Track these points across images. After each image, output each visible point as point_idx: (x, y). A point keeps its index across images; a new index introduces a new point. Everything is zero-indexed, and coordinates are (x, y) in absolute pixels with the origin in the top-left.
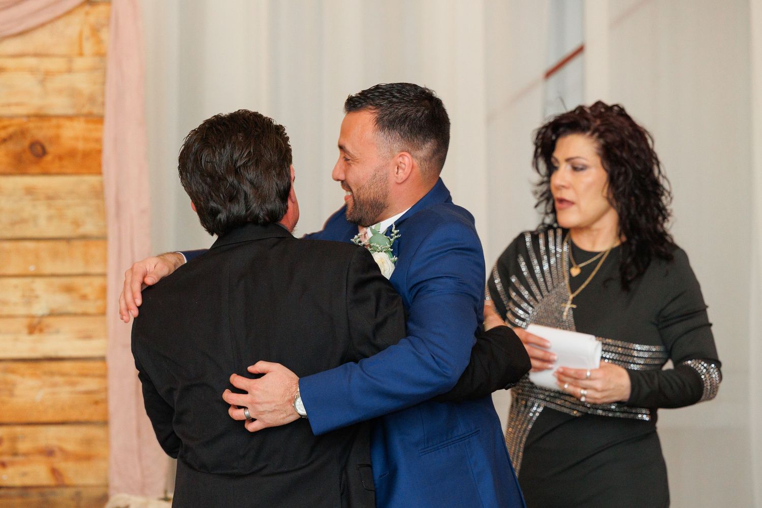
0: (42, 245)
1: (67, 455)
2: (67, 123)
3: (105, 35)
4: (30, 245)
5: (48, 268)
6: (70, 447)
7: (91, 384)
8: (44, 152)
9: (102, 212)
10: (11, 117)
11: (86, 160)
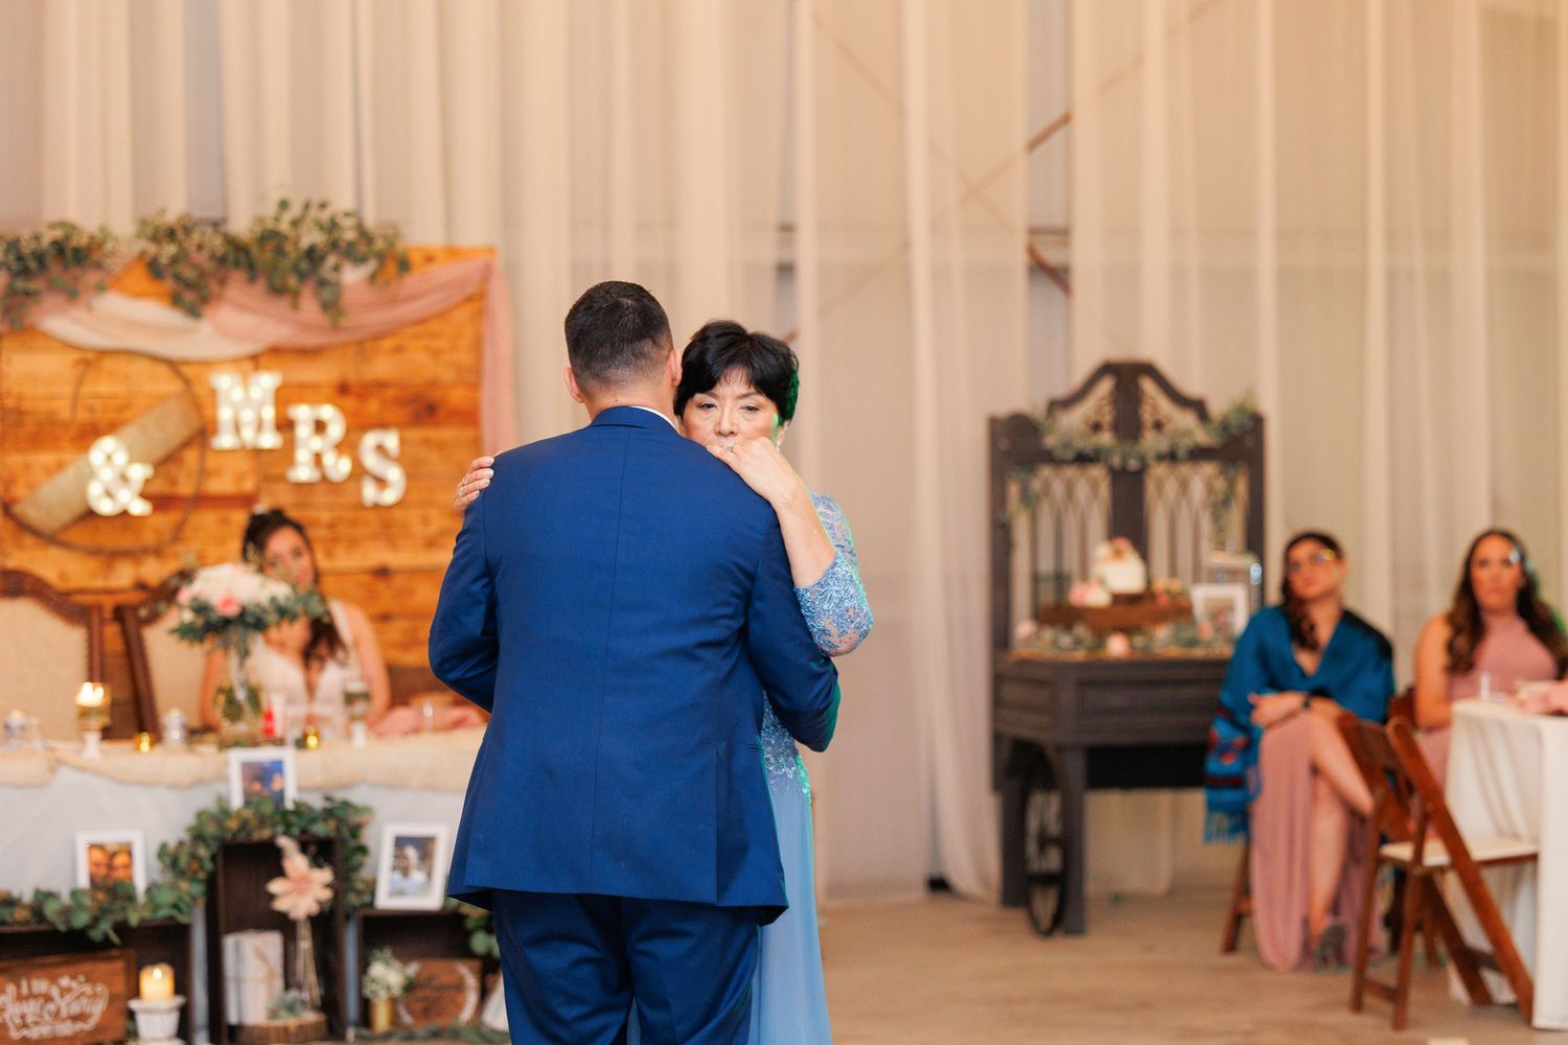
2: (453, 389)
3: (482, 322)
8: (436, 409)
10: (411, 385)
11: (468, 417)
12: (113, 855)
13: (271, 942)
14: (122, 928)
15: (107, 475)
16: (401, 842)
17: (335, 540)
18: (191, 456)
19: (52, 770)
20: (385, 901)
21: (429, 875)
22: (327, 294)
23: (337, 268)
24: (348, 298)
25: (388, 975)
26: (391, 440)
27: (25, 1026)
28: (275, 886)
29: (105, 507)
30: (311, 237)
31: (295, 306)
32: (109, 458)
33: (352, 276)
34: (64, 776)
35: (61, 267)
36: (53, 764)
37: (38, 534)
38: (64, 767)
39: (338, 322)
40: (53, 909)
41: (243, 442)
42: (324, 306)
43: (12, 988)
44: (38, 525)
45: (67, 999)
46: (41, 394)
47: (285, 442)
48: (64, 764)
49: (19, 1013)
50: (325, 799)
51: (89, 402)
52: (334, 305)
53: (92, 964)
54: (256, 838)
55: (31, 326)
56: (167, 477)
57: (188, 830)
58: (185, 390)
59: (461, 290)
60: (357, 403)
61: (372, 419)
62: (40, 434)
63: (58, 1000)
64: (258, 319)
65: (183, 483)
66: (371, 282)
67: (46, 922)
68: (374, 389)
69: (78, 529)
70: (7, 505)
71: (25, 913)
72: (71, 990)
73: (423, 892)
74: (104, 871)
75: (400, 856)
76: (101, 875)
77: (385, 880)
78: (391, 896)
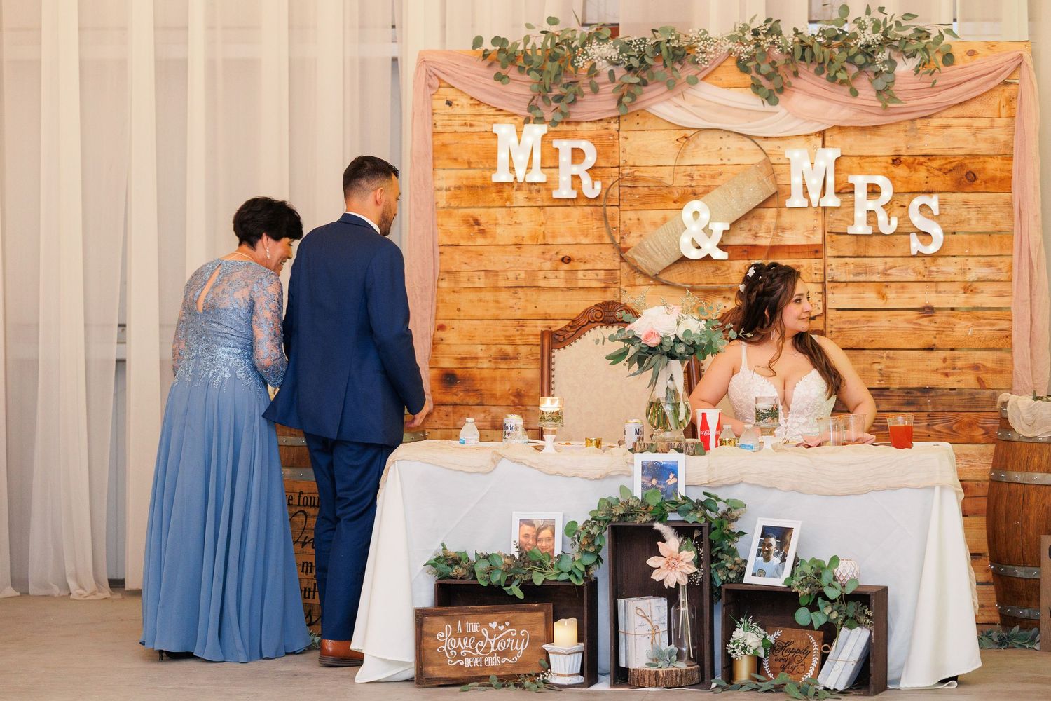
0: (973, 236)
1: (987, 369)
2: (990, 160)
3: (1016, 105)
4: (967, 237)
5: (977, 251)
6: (989, 365)
7: (1004, 325)
8: (975, 178)
9: (1011, 216)
10: (954, 156)
11: (1003, 183)
12: (539, 531)
13: (657, 607)
14: (527, 587)
15: (694, 229)
16: (766, 532)
17: (887, 284)
18: (770, 214)
19: (495, 462)
20: (748, 579)
21: (783, 560)
22: (880, 84)
23: (892, 63)
24: (898, 85)
25: (749, 638)
26: (933, 202)
27: (459, 656)
28: (652, 562)
29: (694, 254)
30: (868, 36)
31: (854, 93)
32: (696, 214)
33: (905, 67)
34: (504, 465)
35: (661, 63)
36: (495, 456)
37: (645, 275)
38: (503, 459)
39: (890, 105)
40: (481, 567)
41: (810, 203)
42: (879, 92)
43: (448, 627)
44: (643, 268)
45: (495, 639)
46: (651, 164)
47: (845, 203)
48: (503, 457)
49: (454, 647)
50: (704, 493)
51: (689, 170)
52: (888, 92)
53: (516, 614)
54: (638, 522)
55: (643, 110)
56: (750, 230)
57: (590, 513)
58: (764, 160)
59: (995, 78)
60: (908, 170)
61: (920, 184)
62: (650, 196)
63: (487, 638)
64: (824, 103)
65: (763, 235)
66: (917, 72)
67: (475, 578)
68: (922, 159)
69: (676, 270)
70: (622, 252)
71: (461, 570)
72: (498, 632)
73: (777, 573)
74: (531, 542)
75: (764, 543)
76: (529, 544)
77: (753, 562)
78: (754, 575)
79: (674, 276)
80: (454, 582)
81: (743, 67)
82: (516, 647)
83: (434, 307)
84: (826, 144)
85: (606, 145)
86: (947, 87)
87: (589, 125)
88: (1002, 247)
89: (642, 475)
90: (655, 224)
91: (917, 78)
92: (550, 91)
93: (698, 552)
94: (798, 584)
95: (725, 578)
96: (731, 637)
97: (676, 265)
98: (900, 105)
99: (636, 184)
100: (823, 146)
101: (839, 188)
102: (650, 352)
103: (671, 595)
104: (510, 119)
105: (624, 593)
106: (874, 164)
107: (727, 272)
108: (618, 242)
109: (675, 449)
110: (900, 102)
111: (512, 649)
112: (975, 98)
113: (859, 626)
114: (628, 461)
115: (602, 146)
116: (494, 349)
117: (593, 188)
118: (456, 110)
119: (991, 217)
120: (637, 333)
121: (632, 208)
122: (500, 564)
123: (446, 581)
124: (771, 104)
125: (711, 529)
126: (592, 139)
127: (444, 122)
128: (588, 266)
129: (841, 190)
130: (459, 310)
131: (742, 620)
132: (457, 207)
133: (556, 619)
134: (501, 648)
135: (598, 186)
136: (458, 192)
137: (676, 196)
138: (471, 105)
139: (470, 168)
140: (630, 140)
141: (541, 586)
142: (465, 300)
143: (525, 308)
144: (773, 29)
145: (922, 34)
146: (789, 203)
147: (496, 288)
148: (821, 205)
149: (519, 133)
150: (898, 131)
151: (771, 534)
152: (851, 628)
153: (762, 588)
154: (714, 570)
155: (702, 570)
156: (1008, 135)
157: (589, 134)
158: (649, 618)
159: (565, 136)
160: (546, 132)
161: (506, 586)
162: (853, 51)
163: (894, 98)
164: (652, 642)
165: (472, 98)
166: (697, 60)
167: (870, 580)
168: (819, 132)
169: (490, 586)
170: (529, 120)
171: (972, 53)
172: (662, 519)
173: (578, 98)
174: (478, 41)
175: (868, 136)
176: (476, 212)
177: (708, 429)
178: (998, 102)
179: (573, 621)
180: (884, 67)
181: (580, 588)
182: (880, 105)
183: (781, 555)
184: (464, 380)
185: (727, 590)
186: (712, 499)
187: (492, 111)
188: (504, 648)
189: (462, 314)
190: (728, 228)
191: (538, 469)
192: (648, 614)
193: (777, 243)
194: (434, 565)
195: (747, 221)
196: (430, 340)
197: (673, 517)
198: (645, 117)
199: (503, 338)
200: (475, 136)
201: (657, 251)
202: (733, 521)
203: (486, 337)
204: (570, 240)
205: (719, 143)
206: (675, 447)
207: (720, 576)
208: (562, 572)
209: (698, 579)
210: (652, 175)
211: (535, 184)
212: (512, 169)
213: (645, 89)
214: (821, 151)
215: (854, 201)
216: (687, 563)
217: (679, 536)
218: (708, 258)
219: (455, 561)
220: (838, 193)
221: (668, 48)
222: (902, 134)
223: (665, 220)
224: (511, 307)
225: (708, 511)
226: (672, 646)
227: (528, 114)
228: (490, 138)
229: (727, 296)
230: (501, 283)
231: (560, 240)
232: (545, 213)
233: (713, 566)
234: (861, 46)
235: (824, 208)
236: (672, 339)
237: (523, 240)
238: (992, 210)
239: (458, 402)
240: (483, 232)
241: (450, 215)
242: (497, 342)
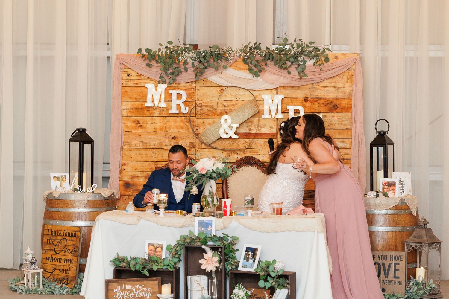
0: (336, 130)
2: (343, 100)
3: (353, 78)
4: (333, 130)
8: (337, 107)
9: (352, 123)
10: (329, 98)
11: (348, 109)
12: (156, 248)
13: (204, 279)
14: (151, 271)
15: (225, 126)
16: (248, 250)
18: (255, 120)
19: (138, 220)
20: (240, 269)
21: (254, 261)
22: (300, 69)
23: (304, 61)
24: (307, 70)
25: (240, 292)
28: (201, 261)
29: (225, 136)
30: (295, 50)
31: (289, 73)
33: (310, 63)
34: (142, 221)
35: (213, 60)
36: (139, 218)
37: (206, 144)
38: (142, 219)
39: (303, 78)
40: (132, 263)
41: (271, 116)
42: (299, 73)
43: (119, 287)
44: (205, 141)
45: (138, 292)
46: (208, 100)
47: (286, 117)
48: (142, 218)
49: (121, 295)
50: (223, 234)
51: (224, 103)
52: (302, 72)
53: (147, 282)
54: (196, 245)
55: (206, 78)
56: (248, 127)
57: (177, 241)
58: (253, 99)
59: (345, 67)
60: (311, 104)
61: (316, 109)
62: (208, 113)
63: (135, 292)
64: (277, 76)
65: (253, 129)
66: (314, 64)
67: (130, 267)
68: (316, 100)
69: (218, 143)
70: (197, 135)
71: (124, 264)
72: (139, 289)
73: (252, 266)
74: (153, 253)
75: (247, 254)
76: (152, 254)
77: (242, 261)
78: (242, 267)
79: (217, 145)
80: (121, 269)
81: (245, 62)
82: (146, 295)
83: (121, 157)
84: (278, 93)
85: (191, 92)
86: (326, 71)
87: (184, 84)
88: (347, 135)
89: (198, 226)
90: (210, 124)
91: (315, 67)
92: (169, 70)
93: (220, 257)
94: (260, 271)
95: (230, 268)
96: (233, 292)
97: (218, 140)
98: (307, 78)
99: (203, 108)
100: (277, 94)
101: (283, 110)
102: (202, 176)
103: (209, 275)
104: (152, 82)
105: (190, 274)
106: (297, 101)
107: (238, 144)
108: (195, 131)
109: (212, 216)
110: (307, 76)
111: (144, 296)
112: (337, 75)
113: (284, 288)
114: (193, 220)
115: (189, 93)
116: (145, 173)
117: (185, 109)
118: (131, 78)
119: (343, 123)
120: (197, 169)
121: (201, 118)
122: (140, 261)
123: (118, 268)
124: (256, 77)
125: (225, 248)
126: (185, 90)
127: (126, 82)
128: (183, 141)
129: (284, 111)
130: (131, 157)
131: (237, 285)
132: (131, 117)
133: (162, 284)
134: (140, 296)
135: (187, 108)
136: (132, 110)
137: (218, 113)
138: (137, 76)
139: (136, 101)
140: (200, 90)
141: (156, 271)
142: (133, 153)
143: (158, 157)
144: (257, 47)
145: (317, 49)
146: (263, 116)
147: (146, 149)
148: (276, 117)
149: (156, 87)
150: (307, 88)
151: (249, 251)
152: (281, 289)
153: (245, 273)
154: (227, 265)
155: (221, 265)
156: (350, 90)
157: (184, 88)
158: (200, 284)
159: (174, 89)
160: (167, 87)
161: (142, 270)
162: (289, 56)
163: (306, 75)
164: (201, 294)
165: (137, 73)
166: (227, 59)
167: (289, 269)
168: (276, 88)
169: (136, 270)
170: (160, 82)
171: (336, 58)
172: (205, 244)
173: (180, 73)
174: (140, 50)
175: (295, 90)
176: (139, 118)
177: (227, 207)
178: (346, 77)
179: (169, 285)
180: (301, 63)
181: (172, 271)
182: (299, 77)
183: (253, 259)
184: (133, 185)
185: (232, 273)
186: (226, 236)
187: (145, 78)
188: (141, 296)
189: (132, 159)
190: (239, 126)
191: (156, 223)
192: (199, 282)
193: (258, 132)
194: (113, 262)
195: (247, 123)
196: (119, 170)
197: (210, 243)
198: (206, 81)
199: (148, 169)
200: (139, 88)
201: (210, 135)
202: (234, 245)
203: (142, 168)
204: (176, 130)
205: (236, 92)
206: (212, 215)
207: (229, 268)
208: (165, 265)
209: (220, 268)
210: (208, 104)
211: (162, 107)
212: (153, 101)
213: (206, 70)
214: (276, 96)
215: (289, 116)
216: (215, 262)
217: (212, 251)
218: (231, 138)
219: (122, 260)
220: (283, 113)
221: (215, 54)
222: (308, 89)
223: (214, 122)
224: (152, 157)
225: (224, 241)
226: (209, 295)
227: (160, 80)
228: (144, 89)
229: (238, 153)
230: (148, 147)
231: (172, 130)
232: (166, 119)
233: (226, 263)
234: (292, 54)
235: (277, 118)
236: (211, 171)
237: (157, 130)
238: (344, 120)
239: (130, 194)
240: (141, 126)
241: (128, 120)
242: (146, 170)
